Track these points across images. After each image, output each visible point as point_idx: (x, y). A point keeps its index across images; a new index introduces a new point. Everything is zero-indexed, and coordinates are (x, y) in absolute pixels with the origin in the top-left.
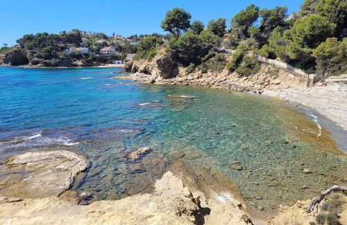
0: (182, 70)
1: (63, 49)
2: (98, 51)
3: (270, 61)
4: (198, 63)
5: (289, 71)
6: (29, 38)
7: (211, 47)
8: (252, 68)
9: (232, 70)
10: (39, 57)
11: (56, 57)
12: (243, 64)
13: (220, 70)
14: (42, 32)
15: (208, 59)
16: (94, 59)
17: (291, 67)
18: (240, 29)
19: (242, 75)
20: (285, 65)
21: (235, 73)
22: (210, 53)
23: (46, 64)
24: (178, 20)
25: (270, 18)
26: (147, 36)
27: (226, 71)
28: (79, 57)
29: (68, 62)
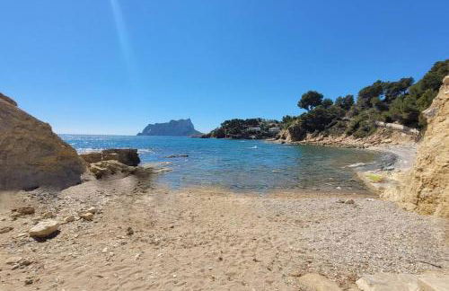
0: (309, 135)
1: (245, 128)
2: (268, 129)
3: (388, 125)
4: (321, 129)
5: (404, 131)
6: (227, 122)
7: (334, 117)
8: (367, 131)
9: (349, 134)
10: (230, 133)
11: (240, 133)
12: (361, 128)
13: (340, 135)
14: (234, 118)
15: (331, 126)
16: (263, 135)
17: (406, 127)
18: (364, 101)
19: (357, 137)
20: (401, 127)
21: (352, 136)
22: (333, 121)
23: (233, 137)
24: (311, 99)
25: (392, 89)
26: (295, 118)
27: (344, 135)
28: (253, 133)
29: (247, 136)
